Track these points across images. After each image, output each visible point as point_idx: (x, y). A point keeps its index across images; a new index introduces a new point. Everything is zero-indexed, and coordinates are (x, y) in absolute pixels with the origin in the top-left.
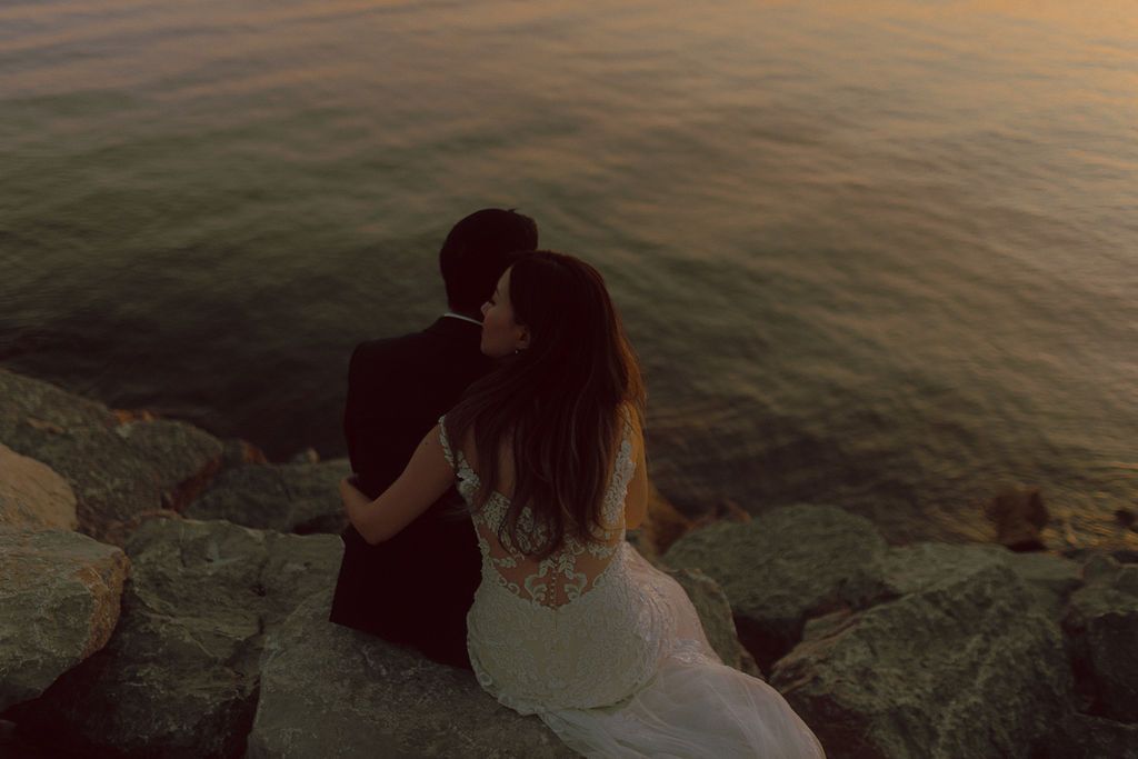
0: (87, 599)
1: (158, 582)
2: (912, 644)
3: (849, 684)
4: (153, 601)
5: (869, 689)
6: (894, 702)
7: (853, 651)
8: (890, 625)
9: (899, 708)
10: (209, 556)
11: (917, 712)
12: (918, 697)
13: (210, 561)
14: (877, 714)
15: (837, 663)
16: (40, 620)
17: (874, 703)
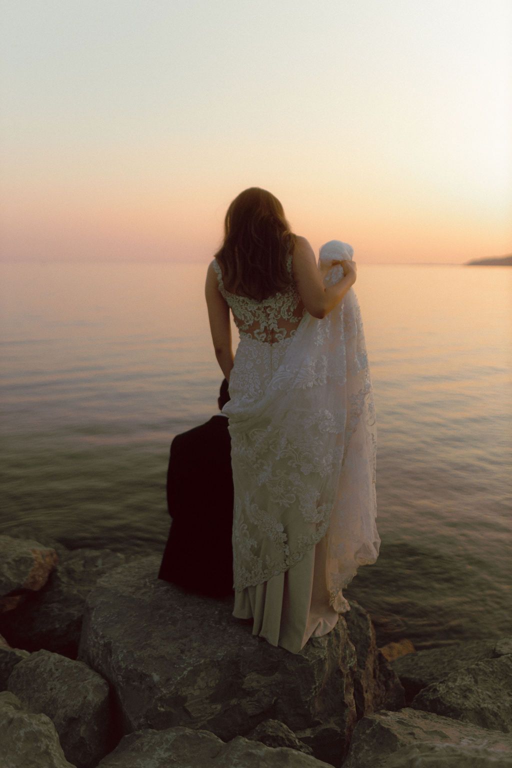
0: (32, 560)
1: (69, 572)
2: (503, 682)
3: (453, 694)
4: (65, 579)
5: (465, 697)
6: (479, 705)
7: (463, 679)
8: (491, 670)
9: (482, 709)
10: (96, 565)
11: (495, 715)
12: (499, 707)
13: (97, 566)
14: (466, 709)
15: (450, 684)
16: (8, 563)
17: (465, 703)
